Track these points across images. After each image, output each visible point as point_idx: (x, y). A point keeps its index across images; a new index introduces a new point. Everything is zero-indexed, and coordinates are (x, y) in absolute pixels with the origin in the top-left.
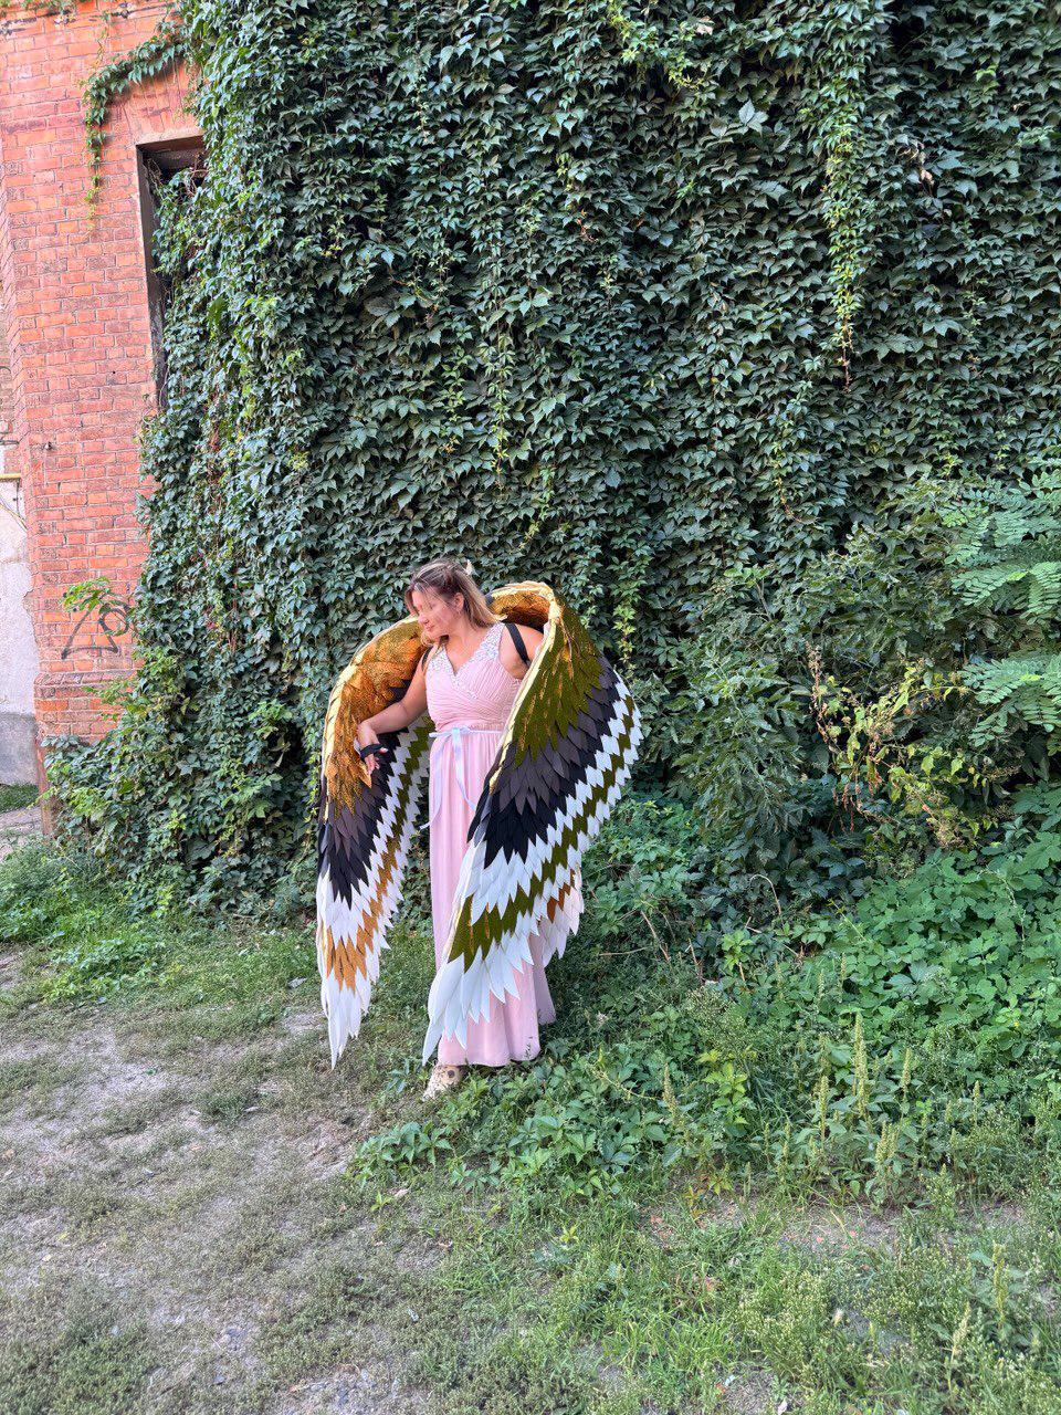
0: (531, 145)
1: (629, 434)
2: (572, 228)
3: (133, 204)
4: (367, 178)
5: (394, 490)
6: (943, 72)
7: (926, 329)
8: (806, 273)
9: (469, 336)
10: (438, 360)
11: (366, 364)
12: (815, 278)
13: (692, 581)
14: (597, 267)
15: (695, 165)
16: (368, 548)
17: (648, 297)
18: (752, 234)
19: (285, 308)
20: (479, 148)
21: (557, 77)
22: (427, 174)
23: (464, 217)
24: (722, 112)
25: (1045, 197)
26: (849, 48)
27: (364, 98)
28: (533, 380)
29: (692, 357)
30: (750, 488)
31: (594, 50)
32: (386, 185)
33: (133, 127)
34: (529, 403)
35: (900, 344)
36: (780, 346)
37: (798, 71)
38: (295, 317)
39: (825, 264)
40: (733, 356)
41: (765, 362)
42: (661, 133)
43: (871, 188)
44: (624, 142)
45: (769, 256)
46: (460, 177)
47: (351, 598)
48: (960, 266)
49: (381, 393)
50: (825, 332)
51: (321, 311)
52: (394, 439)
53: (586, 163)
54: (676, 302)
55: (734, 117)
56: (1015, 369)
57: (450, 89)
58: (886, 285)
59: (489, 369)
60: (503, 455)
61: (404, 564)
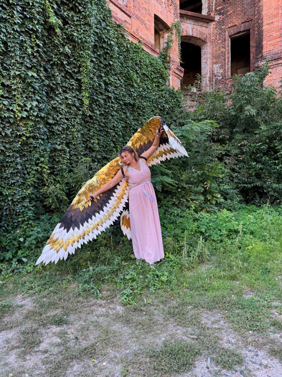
1: (47, 118)
2: (36, 57)
7: (95, 111)
21: (32, 13)
24: (62, 45)
25: (105, 91)
28: (26, 95)
29: (55, 102)
34: (25, 101)
36: (73, 106)
40: (65, 105)
41: (70, 108)
45: (69, 84)
50: (81, 105)
55: (64, 47)
59: (13, 87)
60: (19, 114)
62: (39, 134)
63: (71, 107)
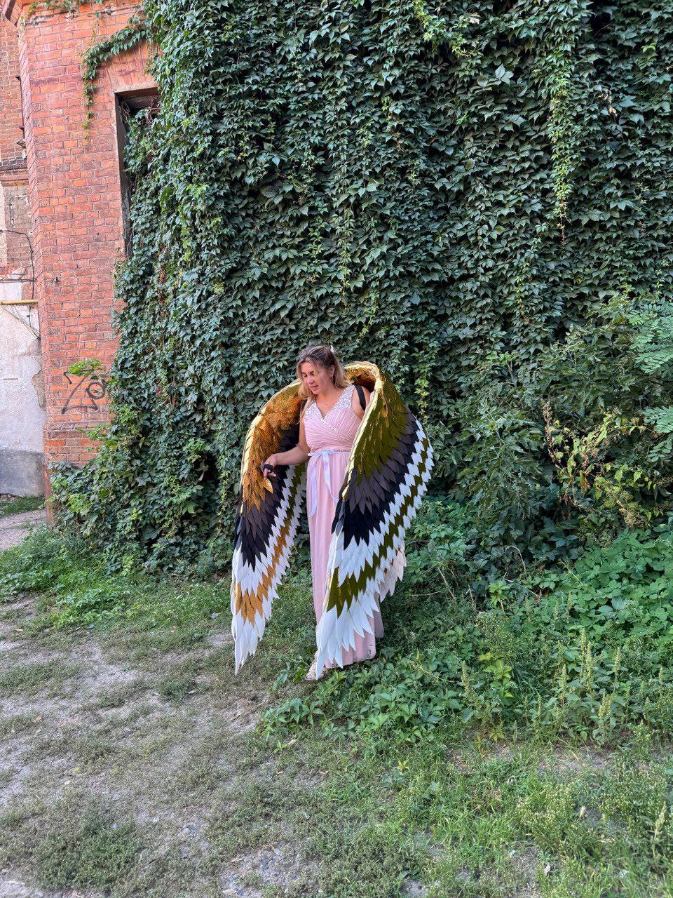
0: (366, 92)
1: (426, 271)
2: (391, 143)
3: (112, 130)
4: (264, 112)
5: (278, 306)
6: (622, 47)
7: (612, 206)
8: (537, 171)
9: (326, 210)
10: (306, 225)
11: (261, 227)
12: (543, 175)
13: (465, 363)
14: (406, 168)
15: (468, 105)
16: (261, 342)
17: (438, 186)
18: (503, 147)
19: (211, 192)
20: (334, 93)
21: (383, 50)
22: (301, 110)
23: (323, 137)
24: (484, 71)
26: (565, 32)
27: (262, 62)
28: (366, 238)
29: (465, 223)
30: (501, 305)
31: (405, 34)
32: (275, 116)
33: (113, 82)
35: (596, 215)
36: (520, 217)
37: (533, 46)
38: (218, 198)
39: (549, 166)
40: (491, 222)
41: (511, 227)
42: (447, 84)
43: (578, 118)
44: (424, 90)
45: (514, 161)
46: (321, 112)
47: (250, 374)
48: (633, 166)
49: (270, 245)
50: (549, 207)
51: (233, 194)
52: (279, 274)
53: (400, 103)
54: (455, 189)
55: (492, 75)
56: (668, 231)
57: (316, 57)
58: (587, 179)
59: (338, 230)
60: (348, 284)
61: (283, 352)
62: (396, 314)
63: (512, 220)
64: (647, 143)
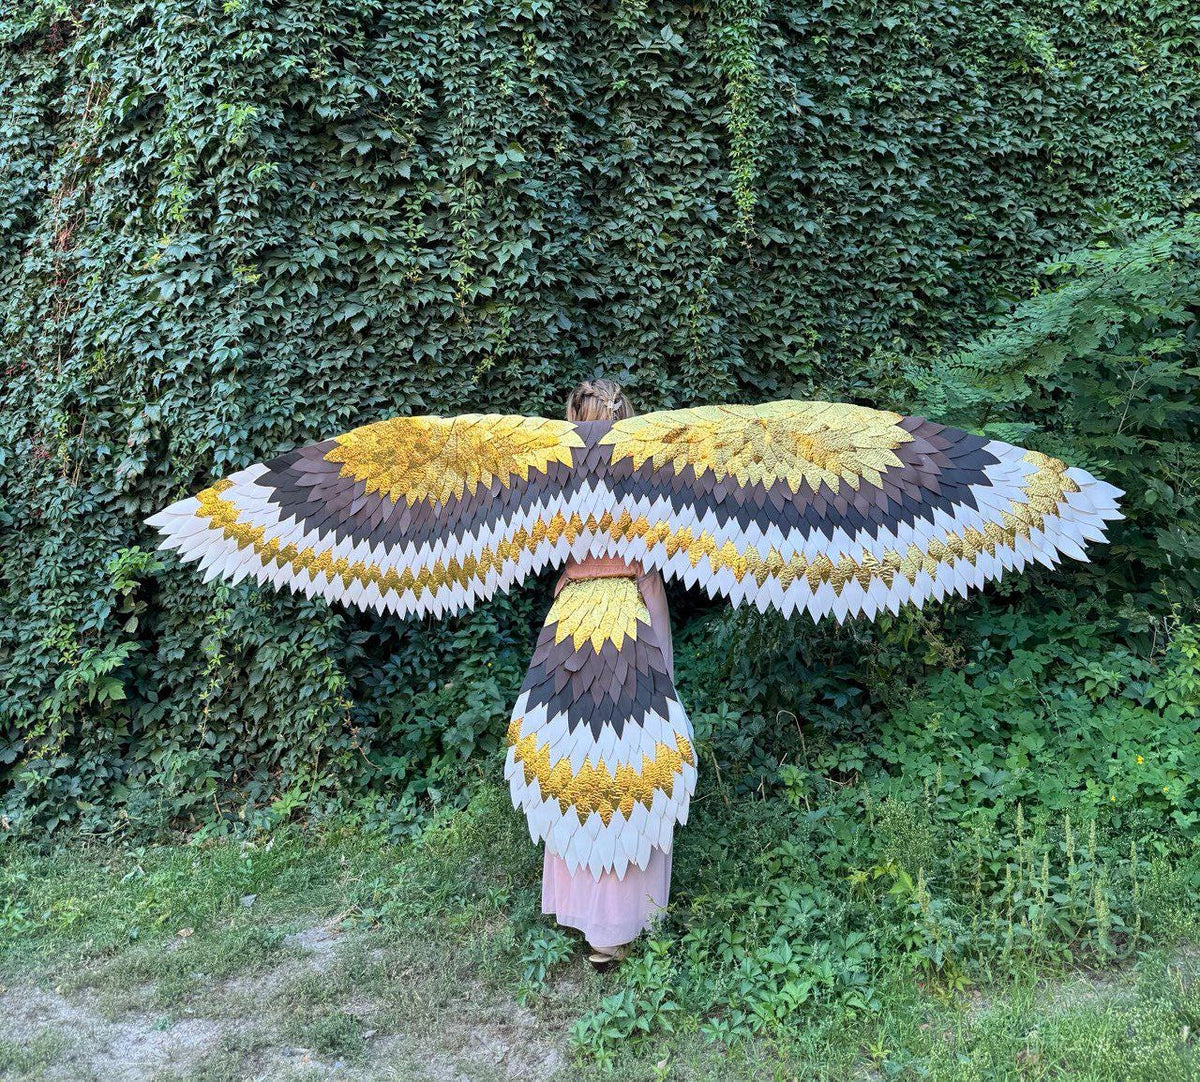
0: (502, 21)
1: (577, 283)
2: (536, 98)
4: (349, 14)
5: (350, 312)
7: (797, 226)
8: (711, 168)
9: (435, 175)
10: (402, 192)
11: (327, 184)
12: (718, 174)
14: (552, 135)
15: (626, 66)
18: (666, 129)
19: (257, 119)
20: (456, 12)
22: (405, 23)
23: (436, 69)
24: (646, 28)
25: (863, 138)
28: (496, 224)
29: (621, 223)
30: (669, 342)
32: (365, 24)
34: (493, 244)
35: (778, 236)
36: (692, 224)
38: (267, 130)
39: (726, 164)
40: (655, 226)
41: (681, 236)
42: (597, 33)
45: (680, 149)
46: (434, 32)
48: (817, 180)
49: (339, 214)
50: (728, 216)
52: (352, 262)
53: (550, 46)
54: (611, 175)
55: (657, 35)
56: (852, 266)
58: (765, 187)
59: (456, 208)
60: (467, 289)
61: (350, 390)
62: (539, 342)
63: (684, 228)
64: (826, 156)
